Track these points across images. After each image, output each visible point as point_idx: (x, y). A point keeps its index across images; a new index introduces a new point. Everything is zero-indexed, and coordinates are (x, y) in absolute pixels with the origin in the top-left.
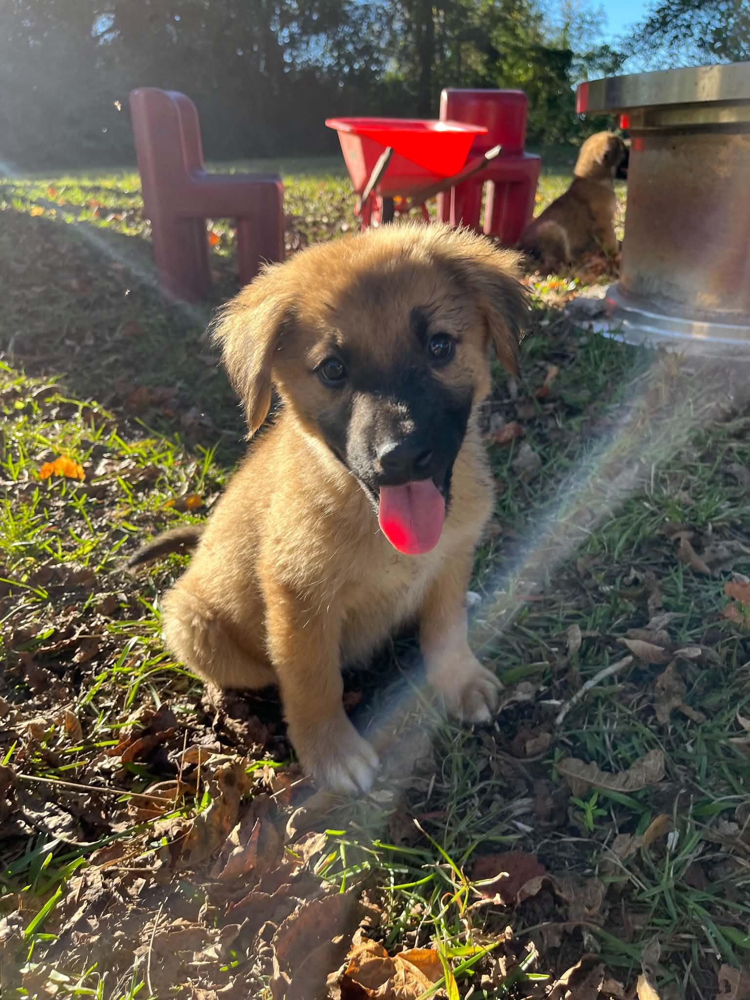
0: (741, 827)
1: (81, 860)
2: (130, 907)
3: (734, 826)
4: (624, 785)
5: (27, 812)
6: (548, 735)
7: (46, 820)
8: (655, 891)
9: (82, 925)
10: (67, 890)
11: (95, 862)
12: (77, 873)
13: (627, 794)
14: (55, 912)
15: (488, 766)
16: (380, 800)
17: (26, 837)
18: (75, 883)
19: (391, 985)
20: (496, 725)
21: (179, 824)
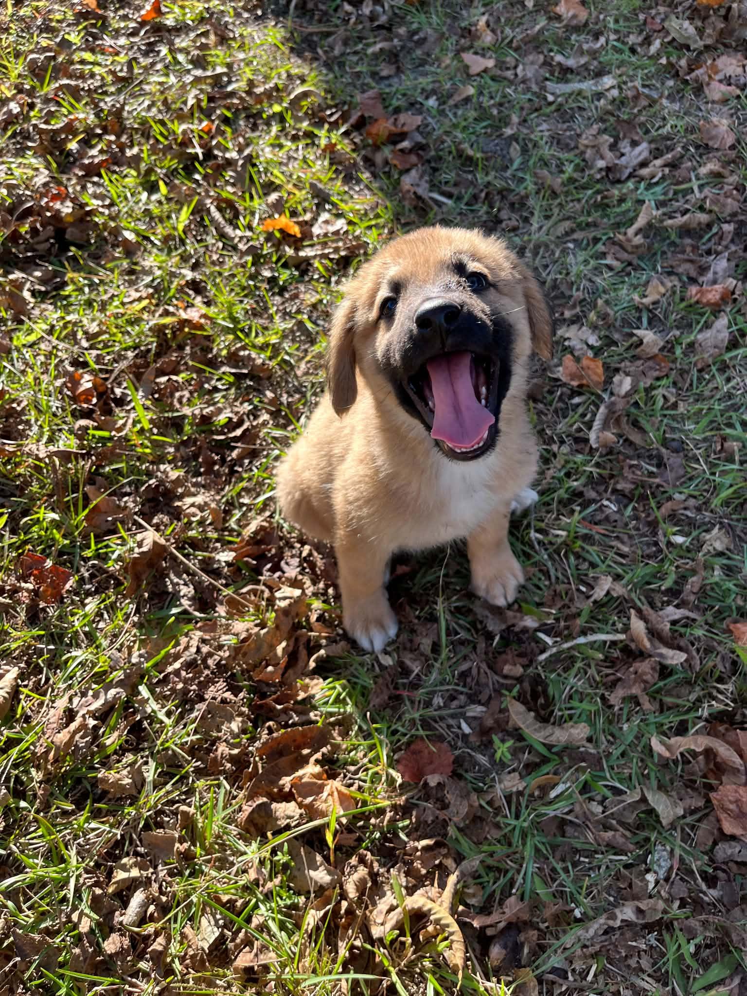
0: (603, 812)
1: (191, 626)
2: (207, 672)
3: (600, 809)
4: (545, 738)
5: (172, 576)
6: (521, 670)
7: (182, 587)
8: (513, 822)
9: (177, 673)
10: (177, 644)
11: (200, 629)
12: (187, 635)
13: (544, 745)
14: (168, 655)
15: (471, 668)
16: (383, 662)
17: (168, 593)
18: (184, 640)
19: (315, 800)
20: (497, 638)
21: (247, 630)
